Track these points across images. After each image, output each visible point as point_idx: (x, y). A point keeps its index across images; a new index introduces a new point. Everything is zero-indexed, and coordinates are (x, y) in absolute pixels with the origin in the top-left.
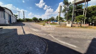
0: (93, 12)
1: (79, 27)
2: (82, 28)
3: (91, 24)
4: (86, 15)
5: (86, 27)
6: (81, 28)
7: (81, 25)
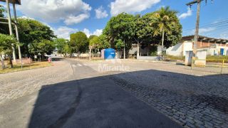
0: (33, 33)
1: (4, 68)
2: (16, 70)
3: (36, 57)
4: (19, 37)
5: (27, 66)
6: (11, 70)
7: (11, 63)
